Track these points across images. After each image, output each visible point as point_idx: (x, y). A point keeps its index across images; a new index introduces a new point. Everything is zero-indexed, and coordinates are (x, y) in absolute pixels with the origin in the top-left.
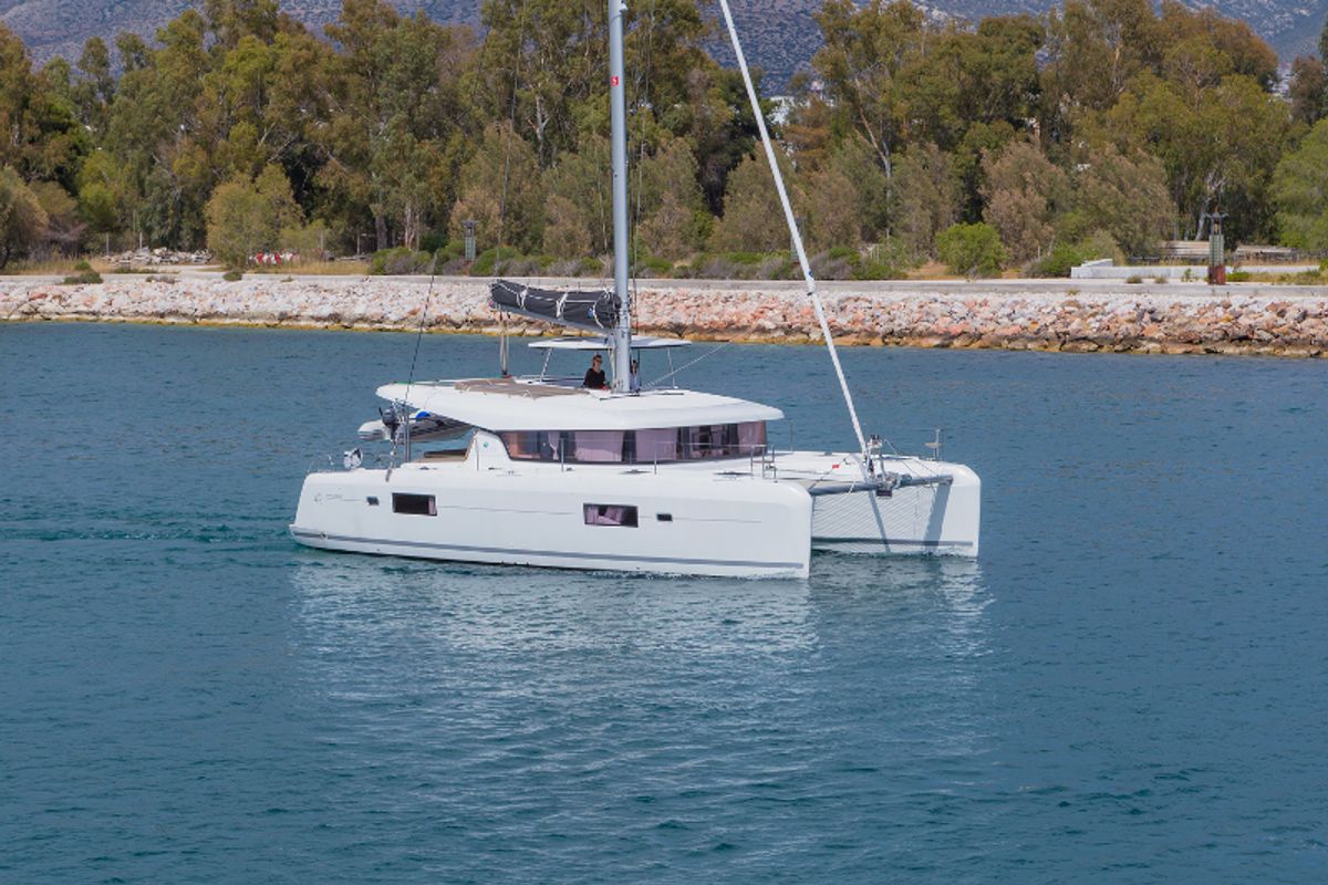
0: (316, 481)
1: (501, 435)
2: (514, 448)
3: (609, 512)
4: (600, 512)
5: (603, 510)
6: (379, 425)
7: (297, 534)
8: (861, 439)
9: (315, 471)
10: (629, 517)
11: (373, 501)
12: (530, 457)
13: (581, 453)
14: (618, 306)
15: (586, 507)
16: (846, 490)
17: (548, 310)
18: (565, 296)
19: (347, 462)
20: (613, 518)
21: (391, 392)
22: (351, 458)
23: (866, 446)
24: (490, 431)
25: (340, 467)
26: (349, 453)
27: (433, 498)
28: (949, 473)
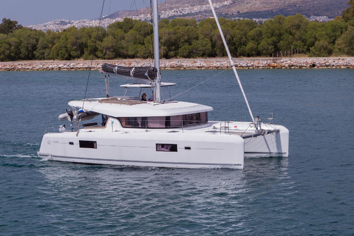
0: (47, 136)
1: (119, 119)
2: (124, 123)
3: (165, 146)
4: (161, 147)
5: (163, 145)
6: (66, 114)
7: (40, 155)
8: (253, 118)
9: (46, 133)
10: (173, 148)
11: (71, 143)
12: (130, 126)
13: (150, 125)
14: (156, 72)
15: (157, 145)
16: (251, 136)
17: (127, 74)
18: (134, 68)
19: (60, 130)
20: (167, 149)
21: (73, 104)
22: (62, 128)
23: (255, 120)
24: (115, 118)
25: (58, 132)
26: (61, 126)
27: (96, 142)
28: (278, 129)
